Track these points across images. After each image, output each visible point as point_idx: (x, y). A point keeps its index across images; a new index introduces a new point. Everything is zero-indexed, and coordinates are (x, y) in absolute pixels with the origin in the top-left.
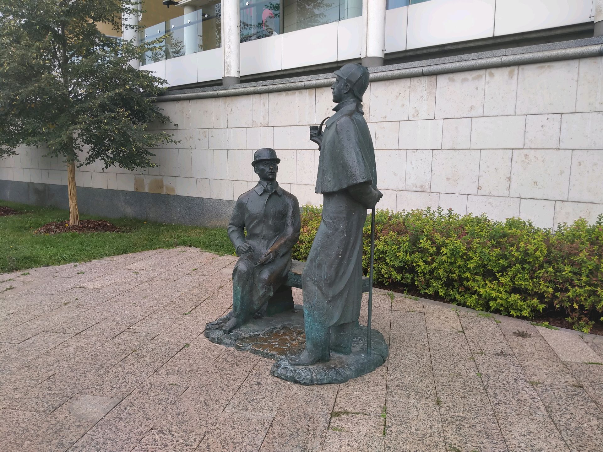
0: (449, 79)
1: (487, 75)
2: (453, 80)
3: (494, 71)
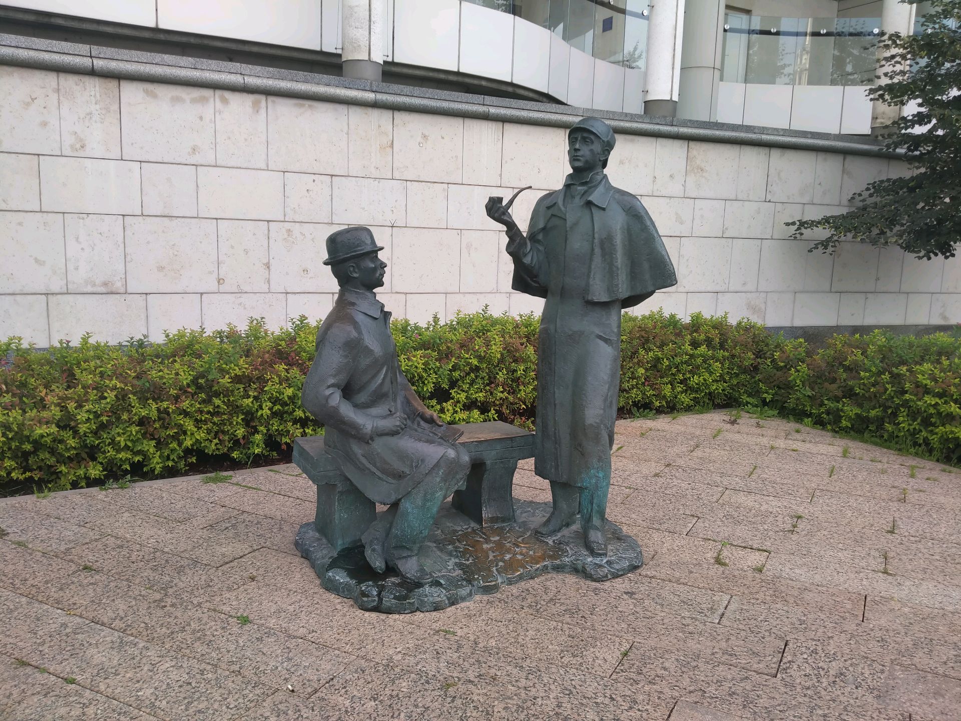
0: (146, 92)
1: (217, 100)
2: (155, 96)
3: (227, 94)
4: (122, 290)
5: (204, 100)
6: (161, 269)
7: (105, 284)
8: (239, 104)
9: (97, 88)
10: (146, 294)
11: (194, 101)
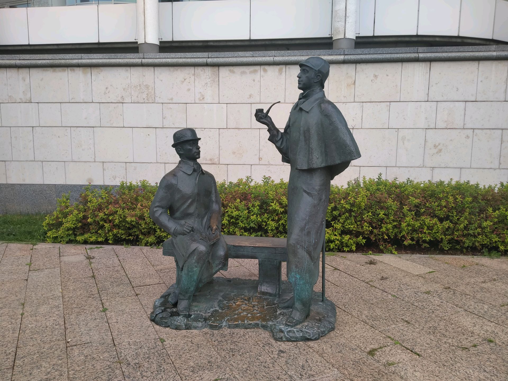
0: (230, 71)
1: (262, 71)
2: (233, 72)
3: (267, 67)
4: (218, 163)
5: (255, 71)
6: (234, 153)
7: (211, 160)
8: (272, 71)
9: (210, 72)
10: (227, 164)
11: (251, 72)
